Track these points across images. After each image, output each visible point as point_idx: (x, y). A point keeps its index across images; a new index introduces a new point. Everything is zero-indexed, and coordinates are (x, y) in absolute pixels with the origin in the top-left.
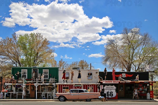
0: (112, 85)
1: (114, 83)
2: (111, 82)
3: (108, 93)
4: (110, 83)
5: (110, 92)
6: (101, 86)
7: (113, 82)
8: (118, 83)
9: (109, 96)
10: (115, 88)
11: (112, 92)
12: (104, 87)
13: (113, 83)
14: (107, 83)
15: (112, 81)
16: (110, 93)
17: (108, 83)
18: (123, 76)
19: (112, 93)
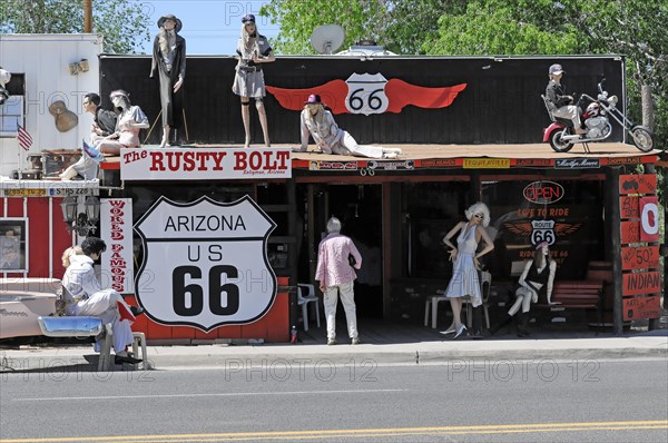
0: (225, 192)
1: (239, 175)
2: (210, 163)
3: (188, 280)
4: (196, 175)
5: (205, 268)
6: (106, 204)
7: (229, 161)
8: (288, 174)
9: (196, 309)
10: (258, 223)
11: (232, 272)
12: (138, 216)
13: (229, 172)
14: (168, 175)
15: (218, 158)
16: (204, 283)
17: (181, 175)
18: (365, 96)
19: (224, 279)
